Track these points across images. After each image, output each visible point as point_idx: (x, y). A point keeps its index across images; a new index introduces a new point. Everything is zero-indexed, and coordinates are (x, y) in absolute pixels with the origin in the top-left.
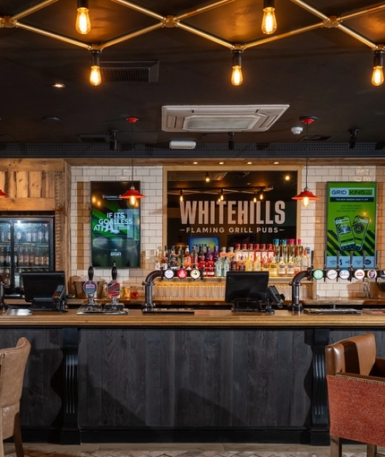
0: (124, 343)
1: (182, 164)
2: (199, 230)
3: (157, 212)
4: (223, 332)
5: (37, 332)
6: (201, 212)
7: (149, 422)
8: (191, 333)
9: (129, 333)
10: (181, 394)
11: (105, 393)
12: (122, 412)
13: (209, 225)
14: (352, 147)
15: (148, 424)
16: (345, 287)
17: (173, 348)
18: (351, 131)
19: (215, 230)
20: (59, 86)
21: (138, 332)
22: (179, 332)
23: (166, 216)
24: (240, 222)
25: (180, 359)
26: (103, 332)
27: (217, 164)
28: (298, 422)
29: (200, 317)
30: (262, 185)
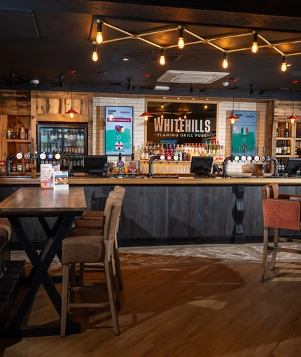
0: (142, 194)
1: (157, 98)
2: (164, 135)
3: (141, 124)
4: (192, 187)
5: (96, 188)
6: (166, 125)
7: (155, 235)
8: (177, 188)
9: (145, 188)
10: (171, 220)
11: (131, 220)
12: (140, 230)
13: (170, 132)
14: (251, 93)
15: (154, 236)
16: (240, 167)
17: (167, 196)
18: (251, 85)
19: (173, 135)
20: (125, 59)
21: (149, 188)
22: (170, 188)
23: (146, 127)
24: (186, 131)
25: (171, 202)
26: (131, 188)
27: (176, 99)
28: (229, 233)
29: (181, 180)
30: (186, 110)
